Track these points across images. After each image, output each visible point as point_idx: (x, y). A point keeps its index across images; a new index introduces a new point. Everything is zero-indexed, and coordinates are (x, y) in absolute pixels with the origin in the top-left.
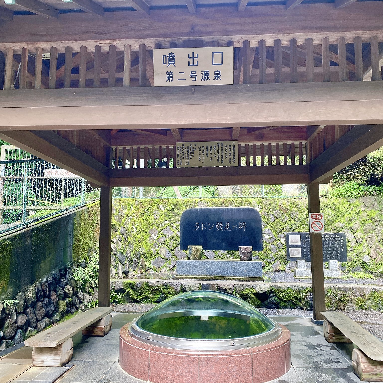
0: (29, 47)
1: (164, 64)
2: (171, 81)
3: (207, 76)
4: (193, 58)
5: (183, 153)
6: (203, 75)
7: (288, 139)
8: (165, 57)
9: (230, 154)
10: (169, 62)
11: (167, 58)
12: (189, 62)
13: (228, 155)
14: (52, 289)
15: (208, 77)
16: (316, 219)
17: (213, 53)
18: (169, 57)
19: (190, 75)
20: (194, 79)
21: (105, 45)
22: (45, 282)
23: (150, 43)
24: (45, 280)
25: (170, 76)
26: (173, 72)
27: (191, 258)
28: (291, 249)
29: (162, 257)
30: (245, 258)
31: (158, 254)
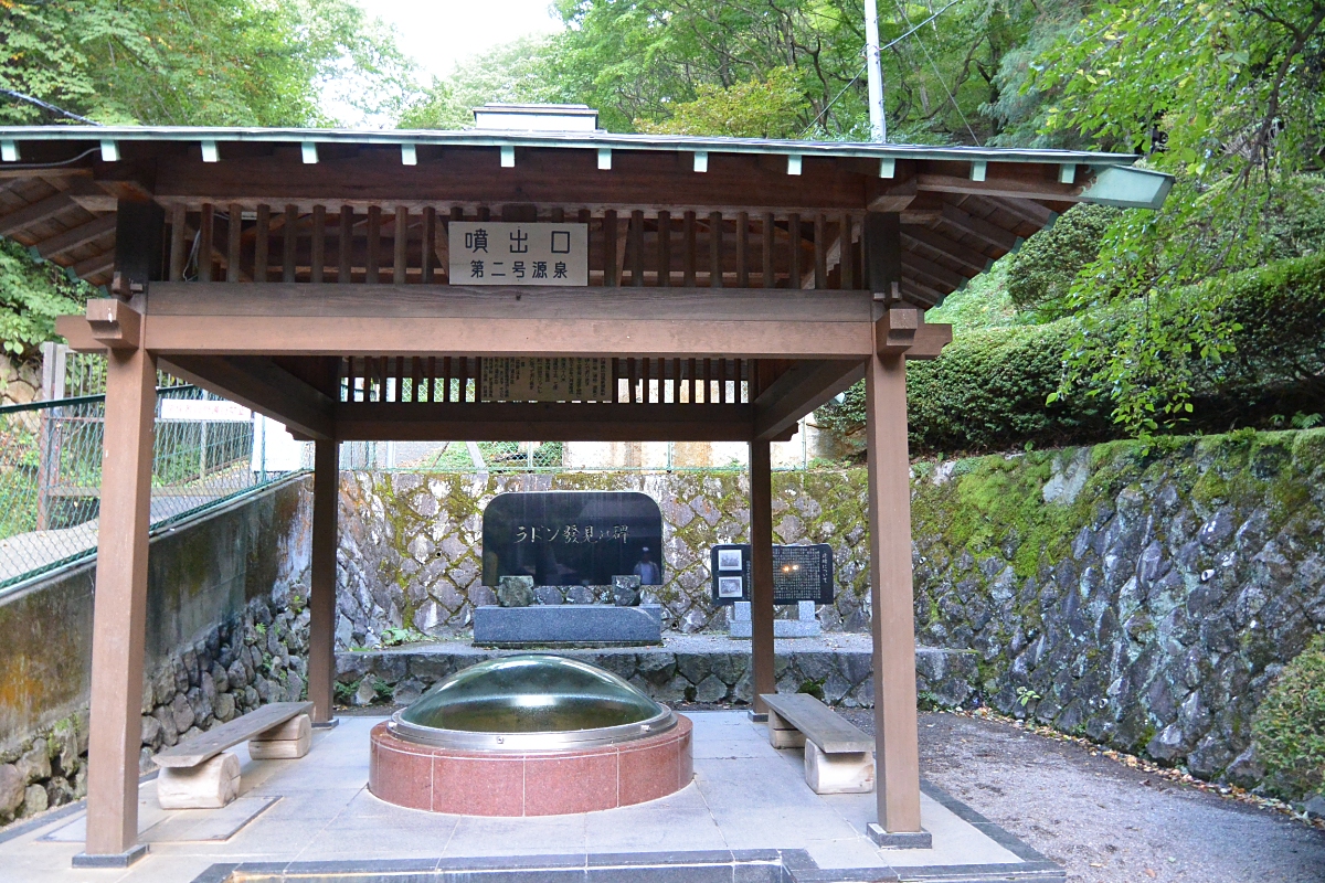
0: (220, 204)
1: (467, 247)
2: (480, 276)
4: (519, 239)
5: (497, 371)
6: (535, 269)
8: (469, 237)
9: (596, 376)
10: (476, 244)
11: (474, 238)
12: (511, 246)
13: (591, 378)
14: (204, 668)
15: (544, 272)
17: (553, 233)
18: (476, 237)
19: (513, 269)
20: (521, 274)
21: (361, 207)
23: (443, 208)
24: (192, 648)
25: (478, 269)
26: (483, 262)
27: (507, 603)
28: (721, 579)
29: (439, 603)
30: (625, 601)
31: (432, 597)
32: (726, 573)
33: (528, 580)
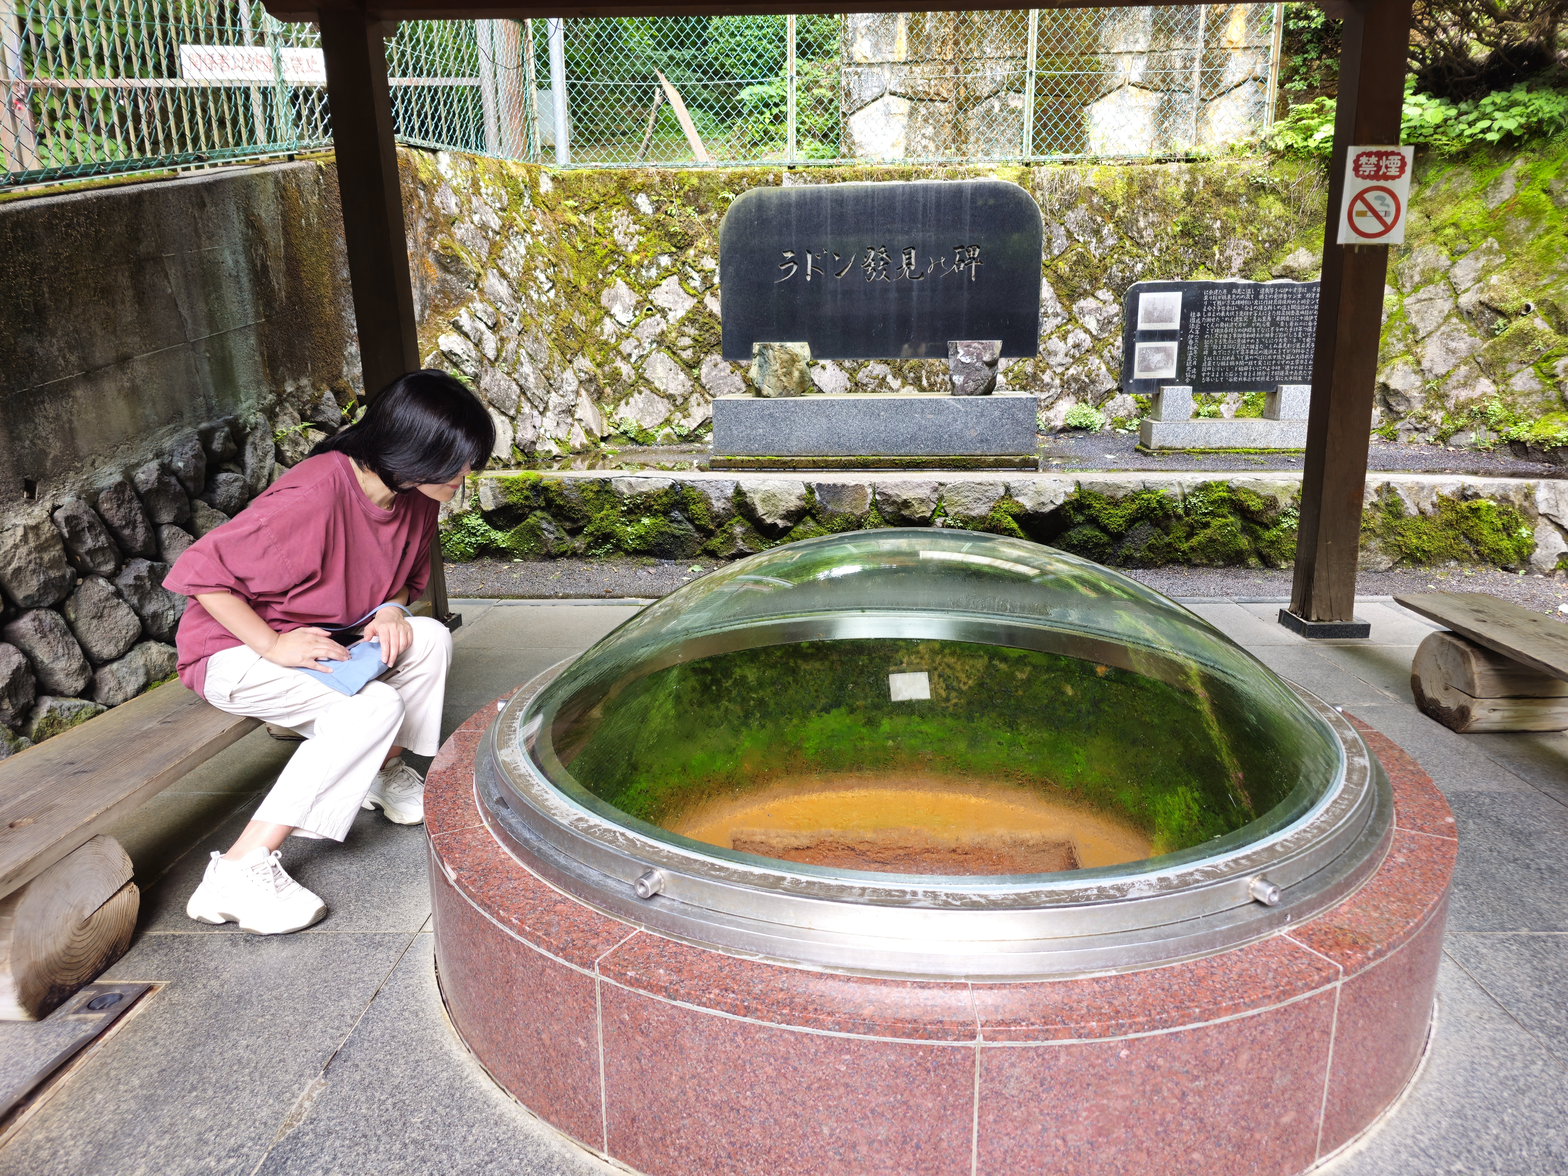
14: (165, 517)
16: (1376, 176)
22: (119, 488)
24: (118, 478)
27: (766, 390)
28: (1139, 346)
29: (655, 391)
30: (971, 385)
31: (643, 380)
32: (1150, 336)
33: (801, 349)
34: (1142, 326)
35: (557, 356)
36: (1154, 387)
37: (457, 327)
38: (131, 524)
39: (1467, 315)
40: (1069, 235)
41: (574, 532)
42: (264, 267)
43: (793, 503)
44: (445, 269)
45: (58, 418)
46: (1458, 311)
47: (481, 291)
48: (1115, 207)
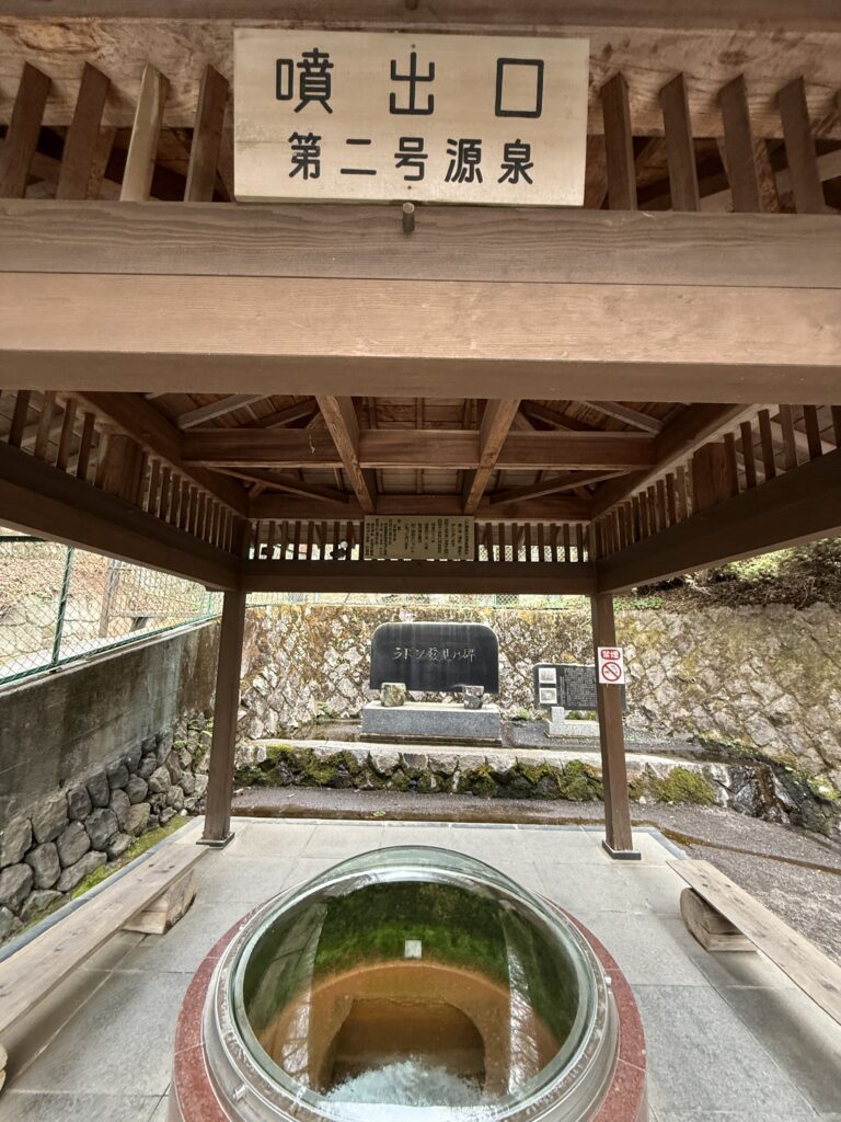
1: (280, 97)
2: (312, 175)
3: (472, 164)
4: (413, 79)
5: (377, 534)
6: (451, 157)
7: (559, 518)
8: (285, 68)
9: (461, 538)
10: (303, 90)
11: (298, 72)
12: (393, 97)
13: (456, 539)
15: (476, 166)
16: (610, 658)
17: (501, 62)
18: (303, 70)
19: (397, 156)
20: (415, 171)
22: (100, 775)
25: (306, 155)
26: (319, 138)
27: (386, 703)
28: (541, 689)
29: (342, 695)
30: (472, 705)
31: (337, 690)
32: (544, 685)
33: (401, 686)
34: (541, 681)
35: (303, 682)
36: (548, 707)
37: (262, 675)
38: (100, 792)
39: (671, 681)
40: (512, 636)
41: (296, 773)
42: (187, 665)
43: (394, 763)
44: (261, 651)
45: (84, 748)
46: (666, 678)
47: (275, 659)
48: (529, 626)
